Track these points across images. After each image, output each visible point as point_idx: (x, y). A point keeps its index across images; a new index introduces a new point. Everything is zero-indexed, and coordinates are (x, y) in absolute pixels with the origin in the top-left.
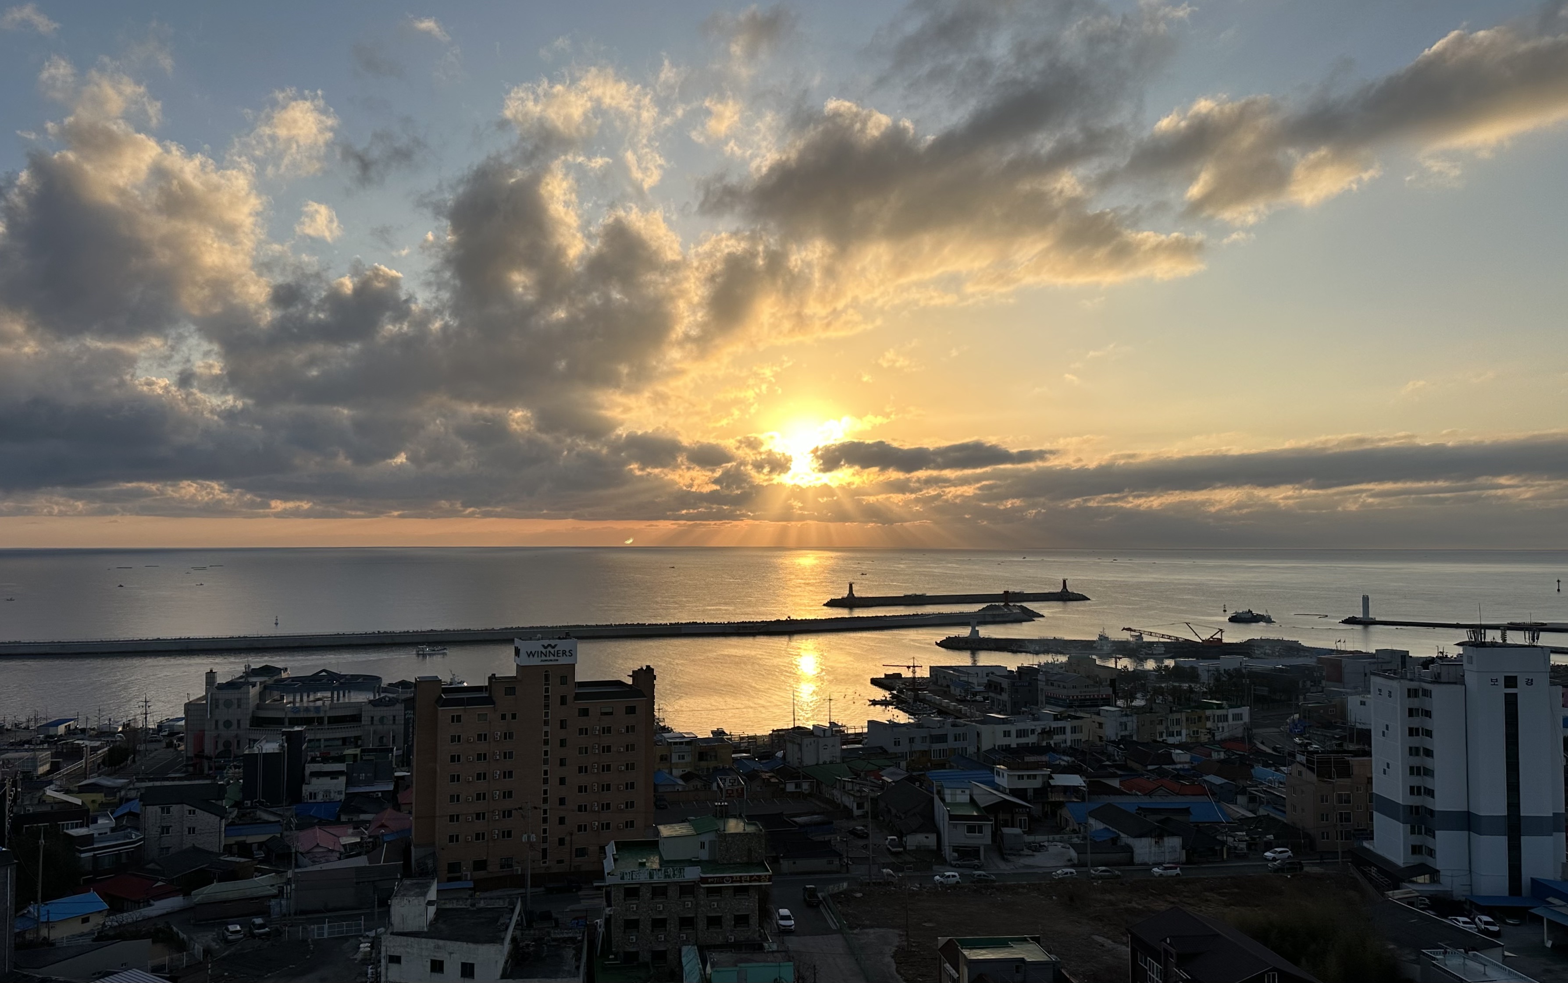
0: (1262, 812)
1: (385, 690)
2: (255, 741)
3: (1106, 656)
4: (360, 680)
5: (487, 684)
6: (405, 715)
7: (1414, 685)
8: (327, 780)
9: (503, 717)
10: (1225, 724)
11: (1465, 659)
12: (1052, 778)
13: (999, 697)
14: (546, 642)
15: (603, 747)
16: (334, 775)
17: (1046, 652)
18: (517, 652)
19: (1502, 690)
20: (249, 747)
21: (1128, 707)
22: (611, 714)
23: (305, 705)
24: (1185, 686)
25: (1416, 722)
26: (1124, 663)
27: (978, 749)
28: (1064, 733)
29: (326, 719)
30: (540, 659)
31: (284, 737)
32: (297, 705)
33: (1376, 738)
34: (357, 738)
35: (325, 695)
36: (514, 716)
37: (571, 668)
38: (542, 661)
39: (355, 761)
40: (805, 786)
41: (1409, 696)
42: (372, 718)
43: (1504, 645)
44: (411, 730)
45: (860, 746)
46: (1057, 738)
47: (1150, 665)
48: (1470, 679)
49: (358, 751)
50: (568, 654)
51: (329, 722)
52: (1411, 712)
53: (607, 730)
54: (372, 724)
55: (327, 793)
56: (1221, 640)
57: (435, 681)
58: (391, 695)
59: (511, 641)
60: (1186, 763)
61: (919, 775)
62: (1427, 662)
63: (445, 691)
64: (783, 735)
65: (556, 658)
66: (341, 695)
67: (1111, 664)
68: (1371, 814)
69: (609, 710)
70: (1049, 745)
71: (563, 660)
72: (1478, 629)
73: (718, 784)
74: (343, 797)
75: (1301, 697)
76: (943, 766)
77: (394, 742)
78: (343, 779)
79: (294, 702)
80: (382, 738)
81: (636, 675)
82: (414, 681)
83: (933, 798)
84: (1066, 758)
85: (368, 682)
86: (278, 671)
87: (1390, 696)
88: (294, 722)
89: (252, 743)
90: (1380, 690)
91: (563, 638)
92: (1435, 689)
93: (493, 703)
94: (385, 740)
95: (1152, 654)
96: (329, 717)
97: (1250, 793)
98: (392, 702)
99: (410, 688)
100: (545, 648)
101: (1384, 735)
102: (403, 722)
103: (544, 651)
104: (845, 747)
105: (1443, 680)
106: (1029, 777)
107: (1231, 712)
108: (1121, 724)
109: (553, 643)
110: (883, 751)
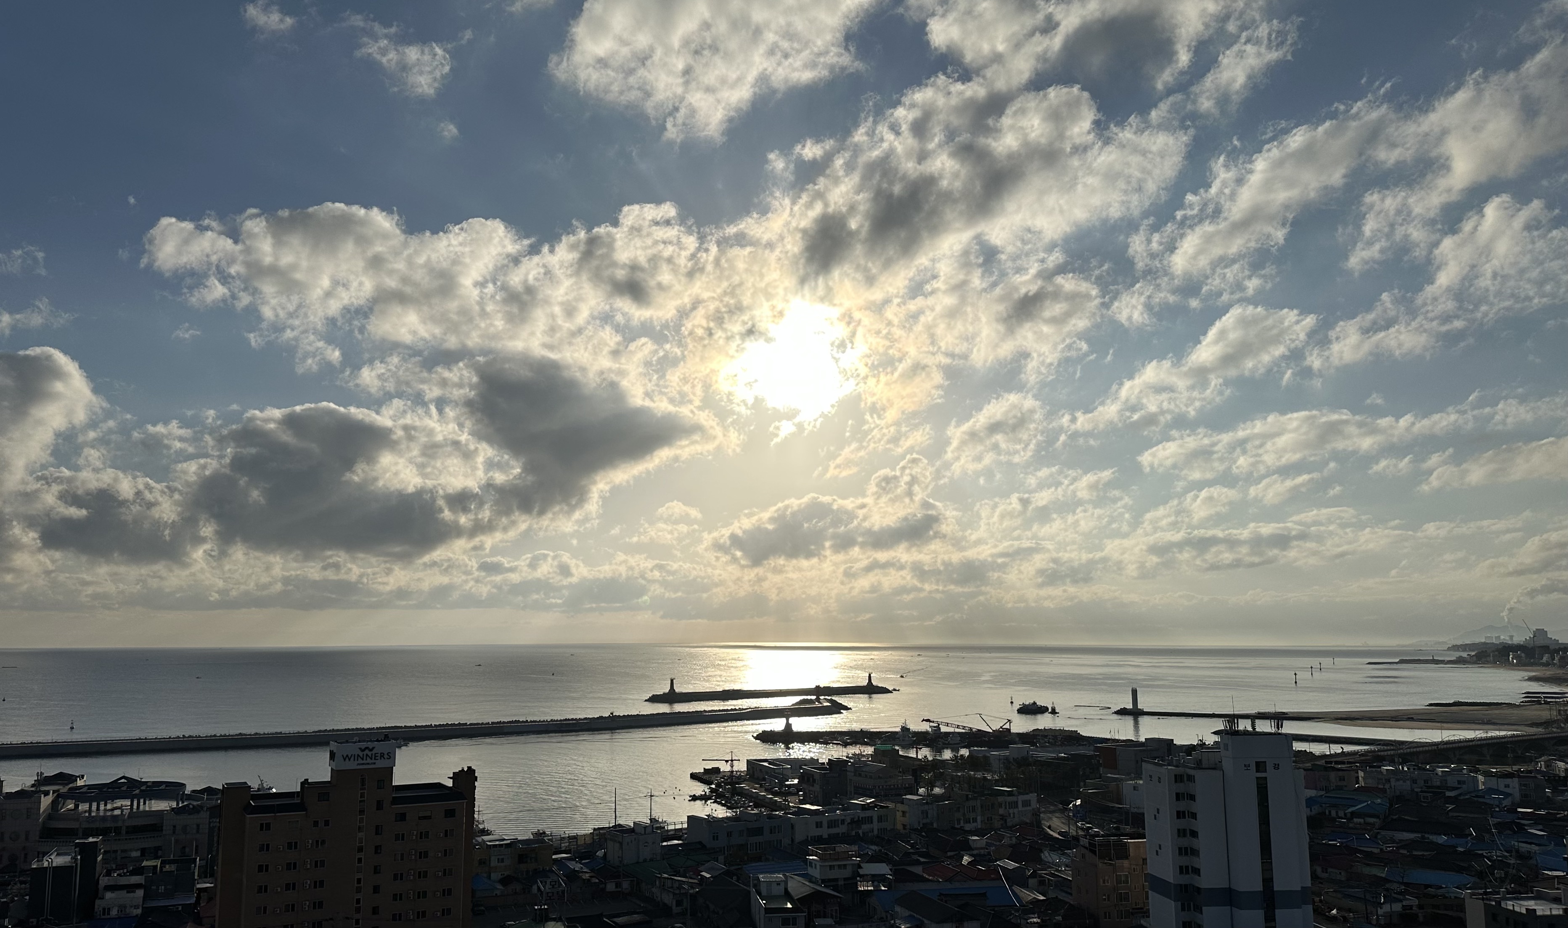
0: (1052, 895)
1: (189, 797)
2: (45, 854)
3: (907, 747)
4: (163, 787)
5: (299, 790)
6: (210, 823)
7: (1180, 770)
8: (123, 893)
9: (316, 824)
10: (1016, 811)
11: (1222, 746)
12: (860, 867)
13: (811, 788)
14: (363, 745)
15: (421, 853)
16: (131, 888)
17: (854, 743)
18: (332, 756)
19: (1253, 774)
20: (38, 861)
21: (929, 795)
22: (429, 818)
23: (102, 814)
24: (979, 775)
25: (1182, 806)
26: (924, 753)
27: (793, 841)
28: (872, 823)
29: (124, 828)
30: (356, 762)
31: (77, 849)
32: (93, 814)
33: (1148, 820)
34: (159, 848)
35: (124, 803)
36: (327, 823)
37: (389, 772)
38: (358, 764)
39: (155, 873)
40: (626, 885)
41: (1176, 782)
42: (174, 827)
43: (1255, 733)
44: (215, 839)
45: (680, 842)
46: (865, 827)
47: (947, 755)
48: (1227, 764)
49: (158, 863)
50: (386, 756)
51: (127, 833)
52: (1178, 797)
53: (423, 835)
54: (174, 832)
55: (122, 908)
56: (1009, 730)
57: (242, 788)
58: (195, 803)
59: (327, 744)
60: (982, 848)
61: (736, 869)
62: (1190, 749)
63: (255, 797)
64: (604, 834)
65: (373, 761)
66: (142, 804)
67: (912, 754)
68: (1147, 893)
69: (428, 814)
70: (857, 834)
71: (380, 764)
72: (1232, 718)
73: (539, 888)
74: (139, 911)
75: (1082, 784)
76: (759, 859)
77: (196, 853)
78: (140, 893)
79: (90, 811)
80: (184, 847)
81: (456, 777)
82: (221, 788)
83: (749, 892)
84: (873, 847)
85: (171, 790)
86: (72, 778)
87: (1160, 782)
88: (87, 833)
89: (41, 856)
90: (1151, 776)
91: (382, 741)
92: (1198, 774)
93: (305, 810)
94: (187, 850)
95: (949, 744)
96: (127, 827)
97: (1041, 876)
98: (196, 810)
99: (216, 794)
100: (363, 750)
101: (1155, 818)
102: (207, 831)
103: (361, 754)
104: (665, 844)
105: (1204, 766)
106: (840, 866)
107: (1021, 798)
108: (923, 812)
109: (370, 745)
110: (702, 846)
